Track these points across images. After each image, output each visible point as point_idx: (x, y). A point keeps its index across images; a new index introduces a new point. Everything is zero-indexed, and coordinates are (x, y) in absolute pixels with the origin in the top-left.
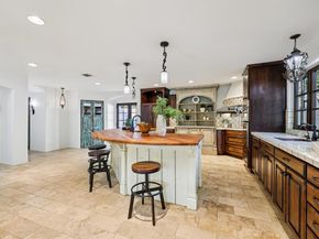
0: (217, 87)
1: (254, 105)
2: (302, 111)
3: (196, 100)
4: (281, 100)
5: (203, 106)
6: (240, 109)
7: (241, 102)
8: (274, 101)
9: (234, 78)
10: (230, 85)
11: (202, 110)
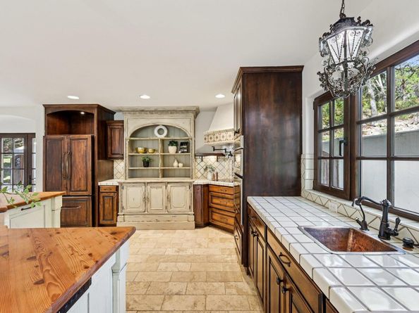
0: (196, 113)
1: (252, 144)
2: (331, 158)
3: (160, 131)
4: (294, 137)
5: (173, 143)
6: (230, 149)
7: (230, 138)
8: (282, 139)
9: (220, 96)
10: (215, 109)
11: (172, 149)
